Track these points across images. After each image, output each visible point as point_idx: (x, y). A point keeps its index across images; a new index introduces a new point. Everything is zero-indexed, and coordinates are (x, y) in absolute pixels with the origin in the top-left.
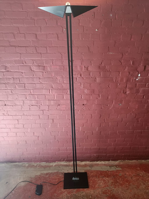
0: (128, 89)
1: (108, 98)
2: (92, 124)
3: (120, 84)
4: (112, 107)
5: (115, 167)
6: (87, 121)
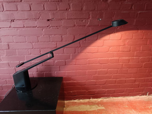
1: (82, 8)
2: (64, 50)
4: (88, 23)
5: (97, 106)
6: (56, 45)
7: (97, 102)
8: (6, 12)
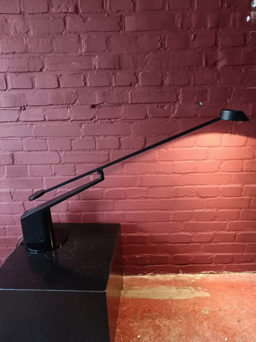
0: (220, 53)
2: (123, 167)
3: (195, 36)
4: (175, 112)
5: (193, 290)
6: (107, 156)
7: (193, 281)
8: (11, 91)
